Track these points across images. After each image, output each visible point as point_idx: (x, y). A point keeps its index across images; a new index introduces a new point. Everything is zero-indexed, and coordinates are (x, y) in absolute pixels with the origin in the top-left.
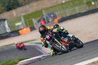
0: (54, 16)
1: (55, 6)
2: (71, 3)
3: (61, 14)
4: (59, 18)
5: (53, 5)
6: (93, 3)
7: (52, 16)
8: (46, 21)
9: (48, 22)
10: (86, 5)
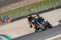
0: (8, 18)
1: (8, 12)
2: (18, 10)
3: (12, 17)
4: (11, 19)
5: (7, 11)
6: (32, 10)
7: (6, 18)
8: (3, 21)
9: (4, 22)
10: (27, 11)
